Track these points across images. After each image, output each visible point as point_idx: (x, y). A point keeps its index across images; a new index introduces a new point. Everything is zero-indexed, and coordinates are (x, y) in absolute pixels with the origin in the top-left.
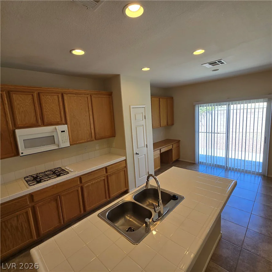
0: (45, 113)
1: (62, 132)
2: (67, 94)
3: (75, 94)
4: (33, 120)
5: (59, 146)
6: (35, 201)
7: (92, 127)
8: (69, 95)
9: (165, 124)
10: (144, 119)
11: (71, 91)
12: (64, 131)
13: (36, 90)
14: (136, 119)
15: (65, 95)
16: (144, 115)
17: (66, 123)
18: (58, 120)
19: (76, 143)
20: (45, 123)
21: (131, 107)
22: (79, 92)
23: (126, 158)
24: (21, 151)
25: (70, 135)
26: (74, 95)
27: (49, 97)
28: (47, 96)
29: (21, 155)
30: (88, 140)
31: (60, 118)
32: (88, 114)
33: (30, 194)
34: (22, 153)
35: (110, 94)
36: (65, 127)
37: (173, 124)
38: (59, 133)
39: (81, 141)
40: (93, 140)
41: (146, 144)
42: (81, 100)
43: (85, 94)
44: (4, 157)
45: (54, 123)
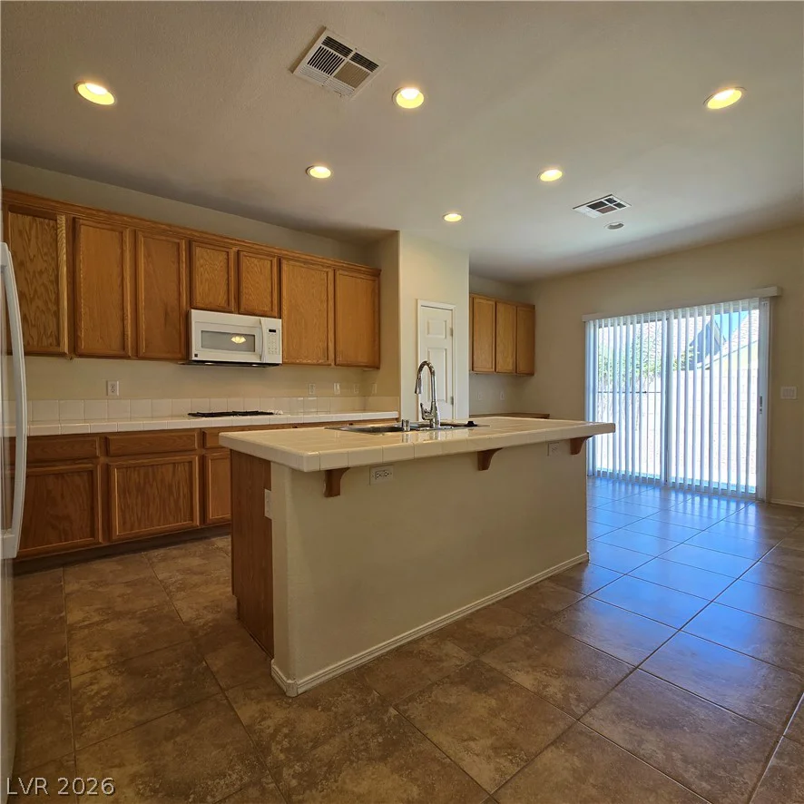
0: (244, 290)
1: (270, 331)
2: (288, 260)
3: (305, 263)
4: (221, 300)
5: (261, 357)
6: (208, 445)
8: (291, 262)
9: (510, 367)
10: (449, 337)
12: (274, 331)
13: (235, 245)
14: (431, 331)
15: (284, 262)
16: (449, 326)
18: (266, 308)
19: (293, 361)
20: (242, 310)
21: (420, 303)
22: (311, 260)
23: (400, 414)
24: (194, 351)
25: (285, 341)
26: (302, 265)
27: (256, 261)
28: (253, 259)
29: (194, 358)
30: (320, 361)
31: (270, 305)
33: (200, 429)
34: (196, 356)
35: (376, 274)
36: (276, 323)
37: (531, 374)
38: (266, 331)
39: (305, 361)
40: (329, 365)
41: (449, 395)
43: (322, 266)
44: (164, 355)
45: (257, 312)
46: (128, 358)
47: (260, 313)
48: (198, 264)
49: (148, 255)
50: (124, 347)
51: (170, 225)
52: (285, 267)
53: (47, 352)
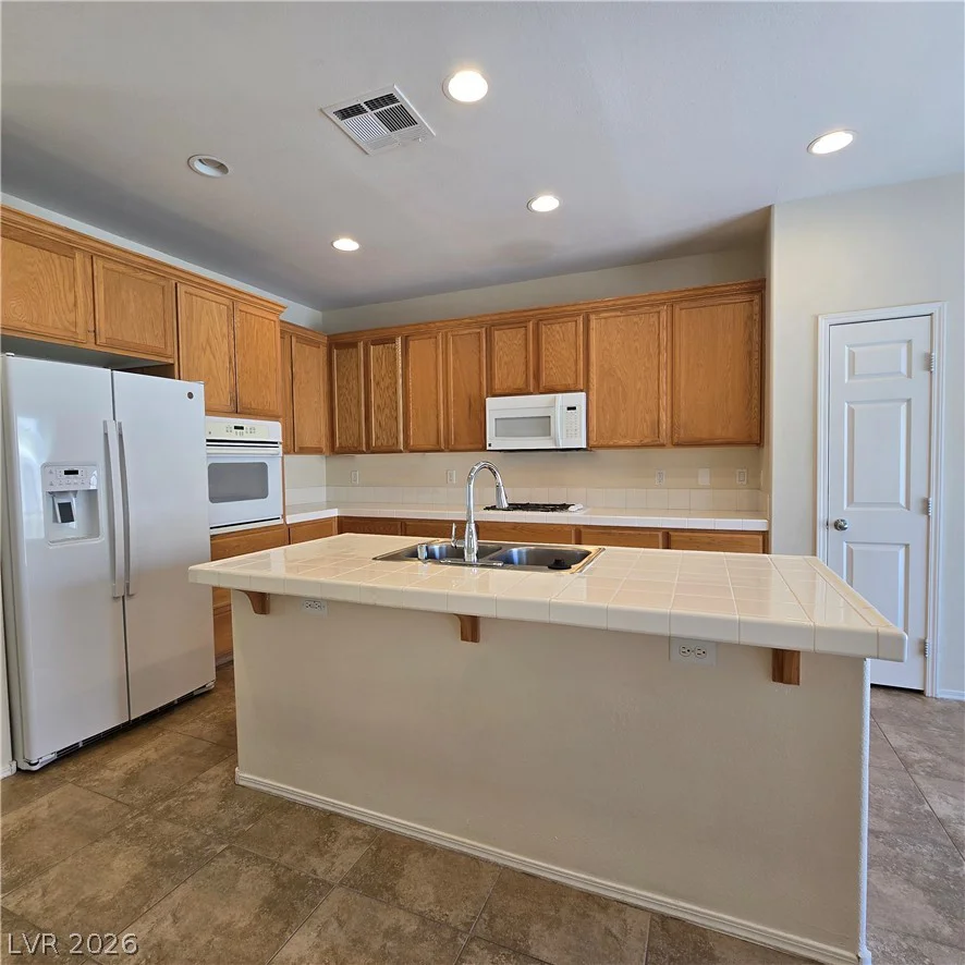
0: (544, 365)
1: (569, 409)
4: (519, 382)
5: (556, 441)
7: (664, 401)
8: (605, 315)
11: (609, 304)
12: (575, 408)
13: (535, 315)
15: (594, 318)
17: (587, 390)
18: (570, 381)
20: (541, 389)
22: (633, 303)
24: (488, 441)
26: (619, 313)
27: (558, 327)
28: (555, 326)
29: (488, 448)
31: (574, 377)
32: (656, 362)
34: (491, 445)
36: (579, 399)
38: (564, 409)
39: (621, 443)
40: (663, 445)
42: (636, 323)
43: (651, 305)
44: (469, 447)
45: (559, 387)
46: (442, 451)
47: (563, 388)
48: (497, 348)
49: (456, 352)
50: (438, 442)
51: (471, 318)
52: (593, 324)
53: (392, 450)
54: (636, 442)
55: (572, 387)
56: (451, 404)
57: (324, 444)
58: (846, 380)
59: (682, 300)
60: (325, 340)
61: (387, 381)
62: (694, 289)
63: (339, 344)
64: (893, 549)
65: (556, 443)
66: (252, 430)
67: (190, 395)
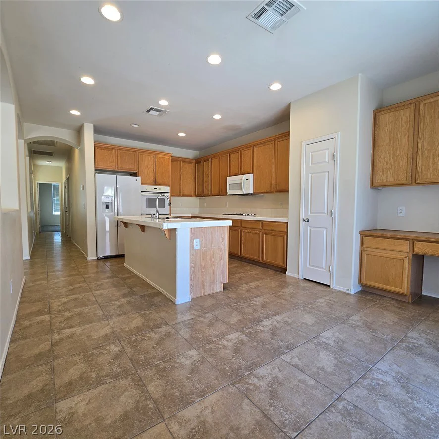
0: (243, 165)
1: (247, 180)
4: (237, 171)
10: (332, 161)
11: (259, 142)
15: (255, 147)
16: (332, 152)
17: (253, 173)
19: (257, 192)
21: (305, 143)
23: (288, 220)
25: (255, 183)
28: (246, 151)
29: (227, 194)
31: (250, 169)
39: (262, 191)
41: (330, 208)
42: (266, 148)
43: (270, 141)
44: (223, 194)
45: (246, 173)
46: (219, 195)
49: (222, 162)
50: (218, 192)
51: (226, 150)
53: (208, 196)
54: (265, 191)
55: (249, 172)
56: (221, 180)
57: (192, 194)
58: (310, 165)
59: (277, 138)
60: (194, 161)
61: (207, 173)
62: (283, 134)
63: (198, 161)
64: (323, 229)
65: (243, 192)
66: (160, 189)
67: (136, 180)
